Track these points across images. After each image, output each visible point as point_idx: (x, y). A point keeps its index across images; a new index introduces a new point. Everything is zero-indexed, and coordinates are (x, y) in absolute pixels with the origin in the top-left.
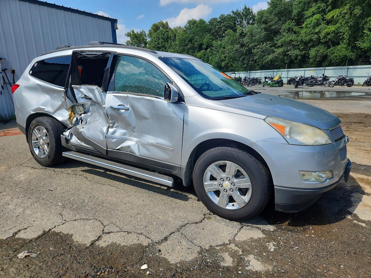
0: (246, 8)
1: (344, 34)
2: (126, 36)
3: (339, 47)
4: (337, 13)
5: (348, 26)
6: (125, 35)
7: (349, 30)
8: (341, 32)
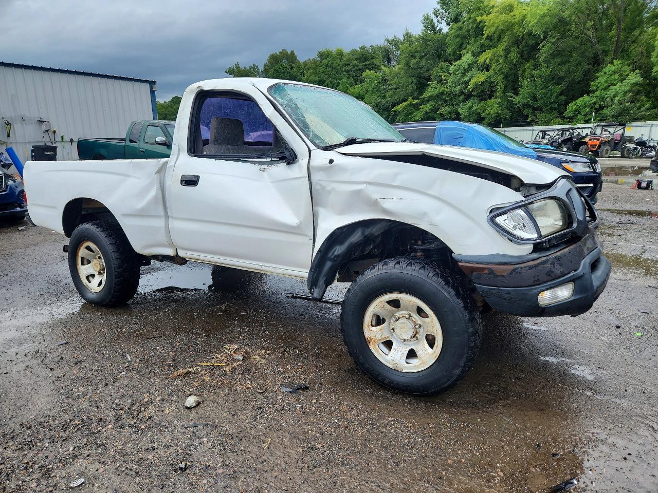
0: (407, 34)
1: (497, 85)
2: (228, 73)
3: (489, 102)
4: (490, 55)
5: (503, 73)
6: (226, 71)
7: (504, 78)
8: (493, 82)
